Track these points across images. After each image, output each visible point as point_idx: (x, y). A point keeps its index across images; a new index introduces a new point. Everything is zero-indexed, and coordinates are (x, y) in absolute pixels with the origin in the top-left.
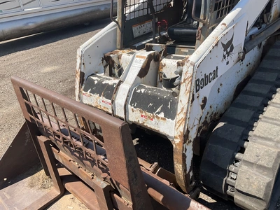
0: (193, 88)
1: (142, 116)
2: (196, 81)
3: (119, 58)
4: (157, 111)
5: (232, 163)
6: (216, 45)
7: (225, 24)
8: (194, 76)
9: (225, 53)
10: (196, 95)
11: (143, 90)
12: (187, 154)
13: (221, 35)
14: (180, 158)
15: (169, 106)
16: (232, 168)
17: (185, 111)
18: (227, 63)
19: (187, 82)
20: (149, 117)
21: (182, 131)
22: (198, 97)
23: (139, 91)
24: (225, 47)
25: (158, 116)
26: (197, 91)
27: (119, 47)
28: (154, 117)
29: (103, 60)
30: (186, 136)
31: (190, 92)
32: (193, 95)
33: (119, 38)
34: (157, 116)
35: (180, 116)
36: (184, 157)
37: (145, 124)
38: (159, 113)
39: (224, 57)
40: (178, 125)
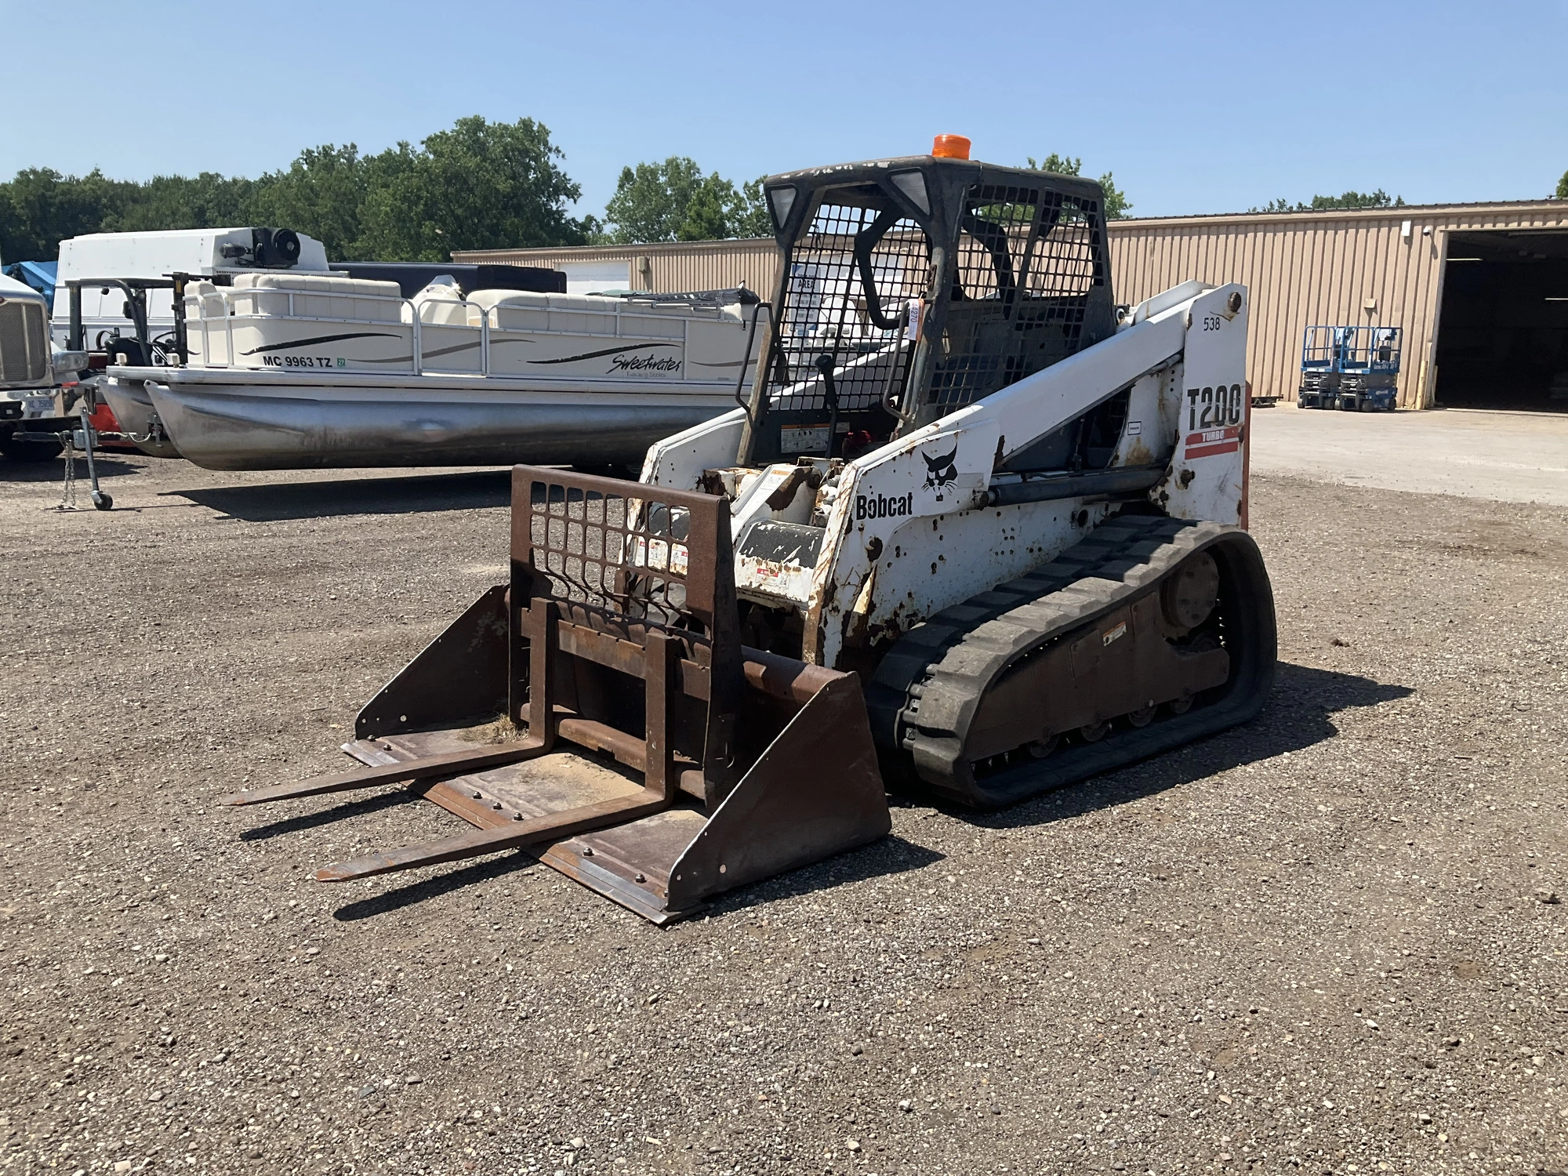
0: (850, 507)
1: (759, 571)
2: (859, 498)
3: (737, 481)
4: (789, 557)
5: (918, 682)
6: (910, 452)
7: (937, 425)
8: (856, 488)
9: (932, 475)
10: (857, 523)
11: (770, 527)
12: (828, 632)
13: (924, 440)
14: (814, 639)
15: (811, 548)
16: (916, 689)
17: (833, 545)
18: (940, 498)
19: (843, 496)
20: (772, 571)
21: (823, 582)
22: (861, 530)
23: (762, 528)
24: (934, 465)
25: (789, 564)
26: (859, 517)
27: (741, 461)
28: (780, 570)
29: (698, 483)
30: (829, 593)
31: (846, 513)
32: (850, 521)
33: (744, 443)
34: (786, 567)
35: (824, 556)
36: (821, 636)
37: (762, 588)
38: (790, 561)
39: (931, 482)
40: (818, 572)
